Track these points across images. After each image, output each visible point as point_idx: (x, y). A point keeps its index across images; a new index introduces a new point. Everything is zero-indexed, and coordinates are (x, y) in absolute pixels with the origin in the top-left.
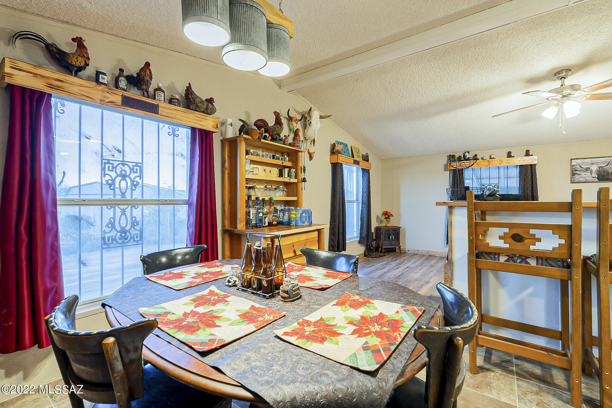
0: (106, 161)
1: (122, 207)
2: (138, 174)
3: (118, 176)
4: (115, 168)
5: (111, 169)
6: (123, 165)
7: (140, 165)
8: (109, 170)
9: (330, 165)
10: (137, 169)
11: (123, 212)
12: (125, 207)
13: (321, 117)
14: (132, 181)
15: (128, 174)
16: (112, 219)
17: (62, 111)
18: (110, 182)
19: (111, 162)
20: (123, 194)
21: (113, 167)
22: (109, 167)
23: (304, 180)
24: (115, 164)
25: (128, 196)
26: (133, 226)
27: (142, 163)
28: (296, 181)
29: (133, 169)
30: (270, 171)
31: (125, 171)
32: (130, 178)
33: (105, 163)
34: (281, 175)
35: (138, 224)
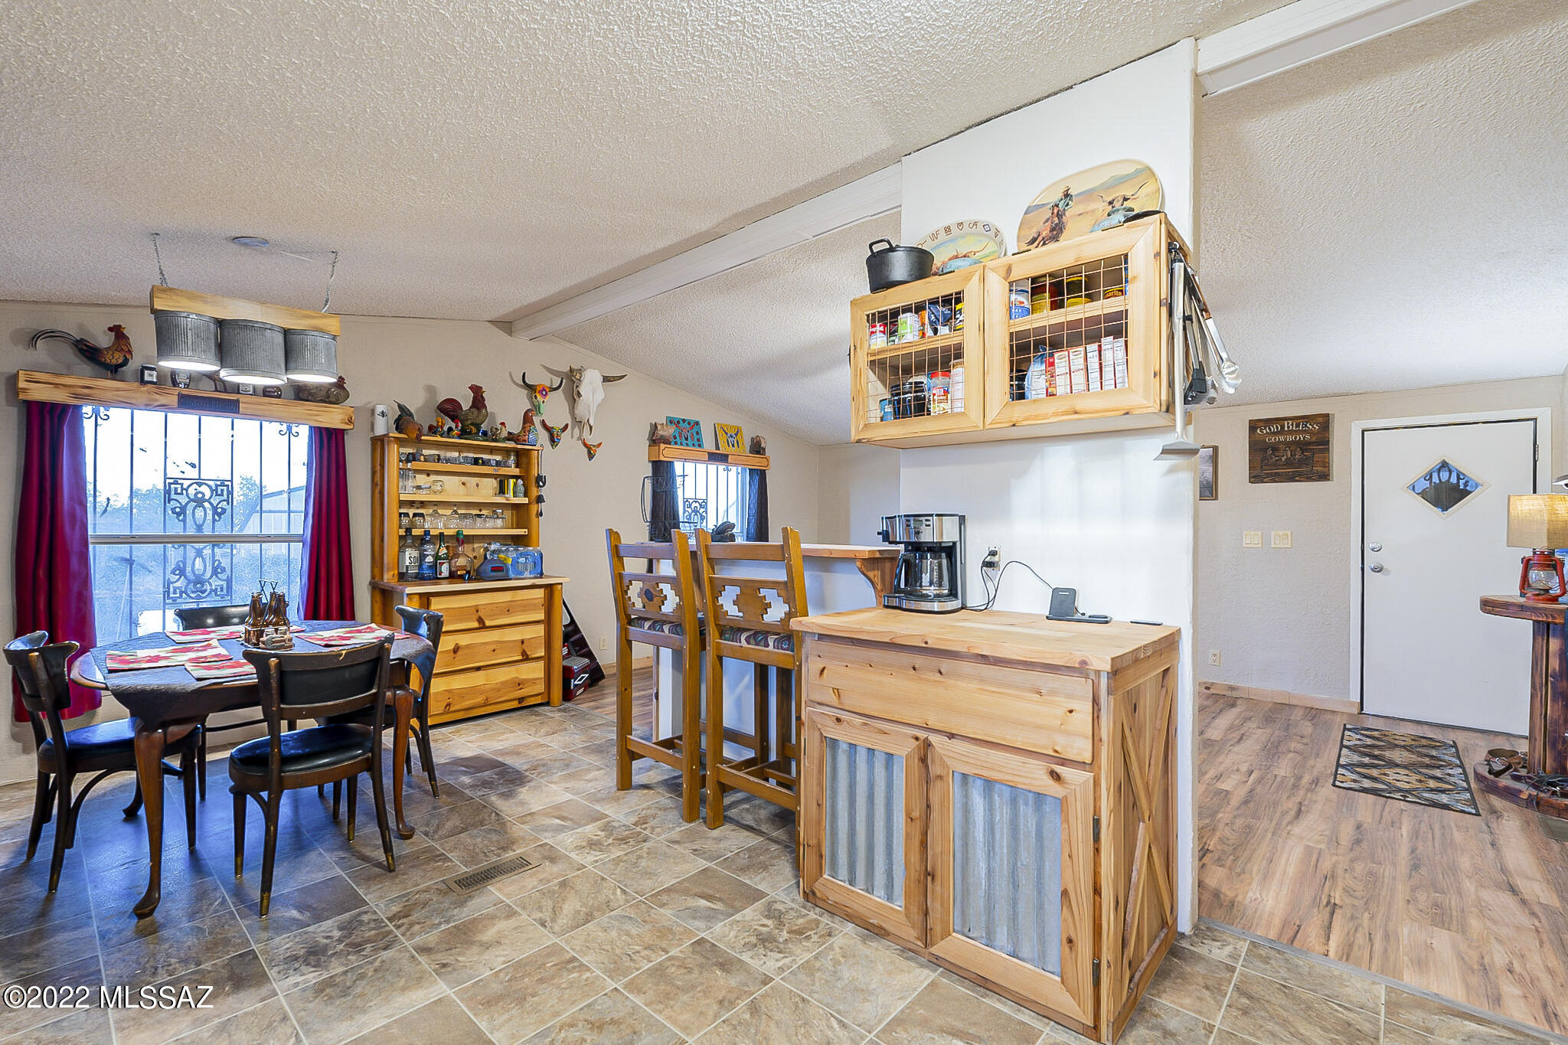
0: (172, 481)
1: (197, 545)
2: (225, 497)
3: (191, 500)
4: (187, 490)
5: (179, 491)
6: (200, 485)
7: (226, 483)
8: (176, 493)
9: (651, 464)
10: (222, 490)
11: (199, 553)
12: (201, 546)
13: (606, 379)
14: (215, 509)
15: (207, 497)
16: (180, 563)
17: (106, 417)
18: (178, 510)
19: (180, 481)
20: (199, 527)
21: (182, 489)
22: (176, 489)
23: (540, 499)
24: (186, 483)
25: (207, 531)
26: (215, 572)
27: (232, 481)
28: (526, 501)
29: (216, 490)
30: (477, 485)
31: (204, 495)
32: (211, 504)
33: (170, 484)
34: (502, 490)
35: (224, 570)
